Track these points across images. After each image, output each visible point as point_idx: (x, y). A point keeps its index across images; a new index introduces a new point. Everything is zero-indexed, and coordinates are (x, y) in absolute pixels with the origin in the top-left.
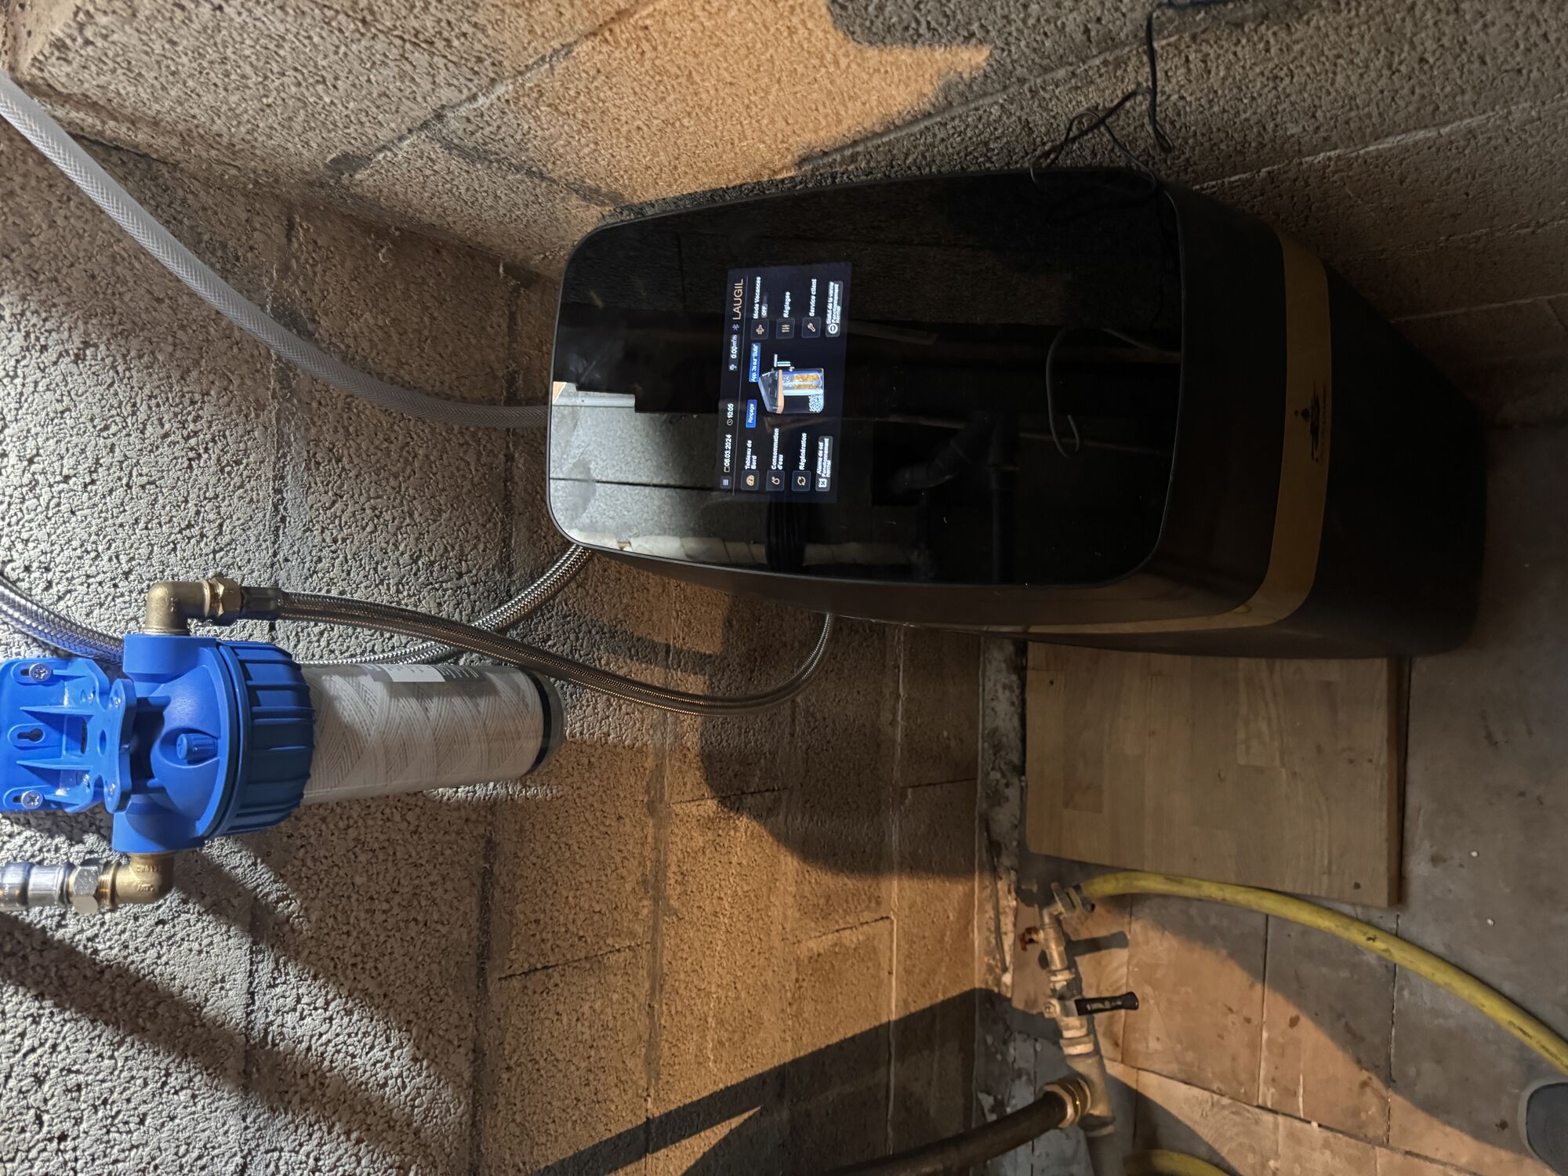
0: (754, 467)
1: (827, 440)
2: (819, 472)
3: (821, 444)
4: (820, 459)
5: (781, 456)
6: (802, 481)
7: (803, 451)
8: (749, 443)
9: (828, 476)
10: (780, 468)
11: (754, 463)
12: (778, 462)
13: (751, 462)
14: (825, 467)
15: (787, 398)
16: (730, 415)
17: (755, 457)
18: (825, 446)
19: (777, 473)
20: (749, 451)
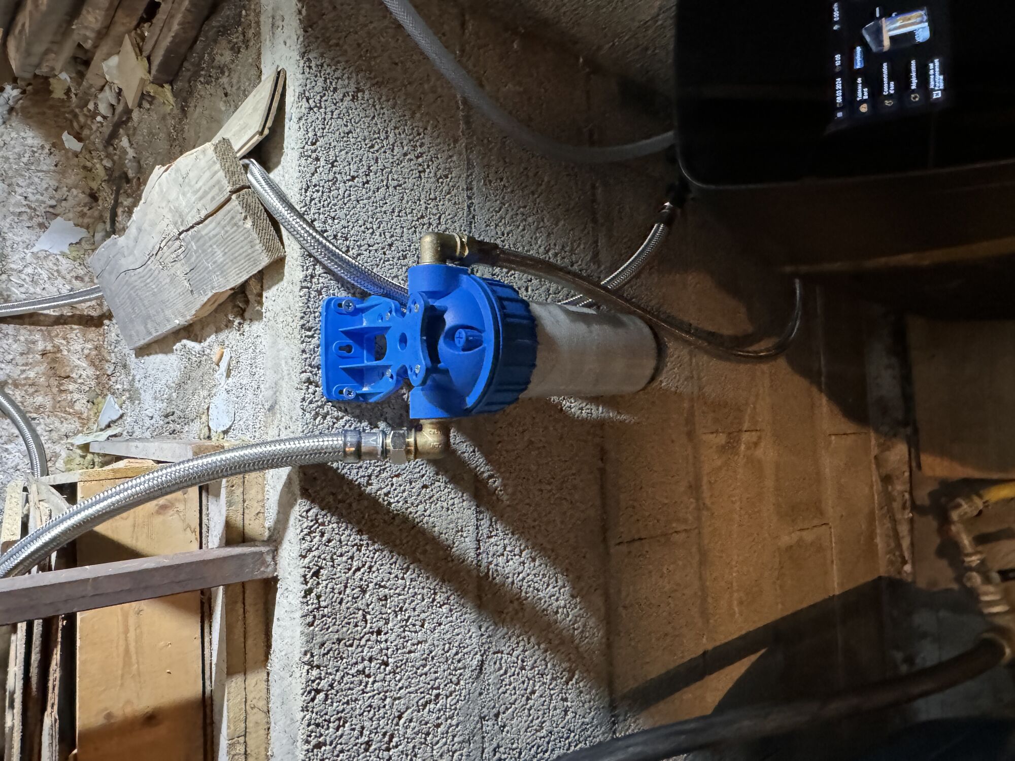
0: (866, 97)
1: (937, 61)
2: (932, 87)
3: (931, 65)
4: (932, 77)
5: (892, 84)
6: (916, 98)
7: (914, 74)
8: (859, 80)
9: (942, 87)
10: (892, 92)
11: (866, 94)
12: (889, 88)
13: (862, 93)
14: (937, 81)
15: (892, 39)
16: (838, 63)
17: (866, 90)
18: (935, 67)
19: (890, 96)
20: (860, 87)
